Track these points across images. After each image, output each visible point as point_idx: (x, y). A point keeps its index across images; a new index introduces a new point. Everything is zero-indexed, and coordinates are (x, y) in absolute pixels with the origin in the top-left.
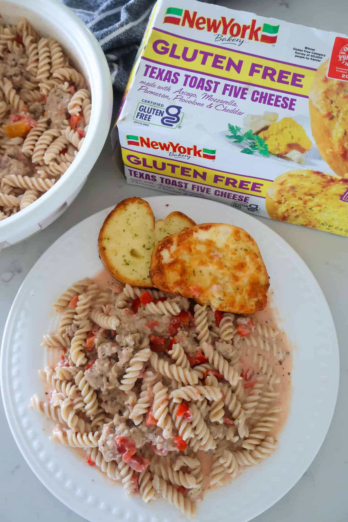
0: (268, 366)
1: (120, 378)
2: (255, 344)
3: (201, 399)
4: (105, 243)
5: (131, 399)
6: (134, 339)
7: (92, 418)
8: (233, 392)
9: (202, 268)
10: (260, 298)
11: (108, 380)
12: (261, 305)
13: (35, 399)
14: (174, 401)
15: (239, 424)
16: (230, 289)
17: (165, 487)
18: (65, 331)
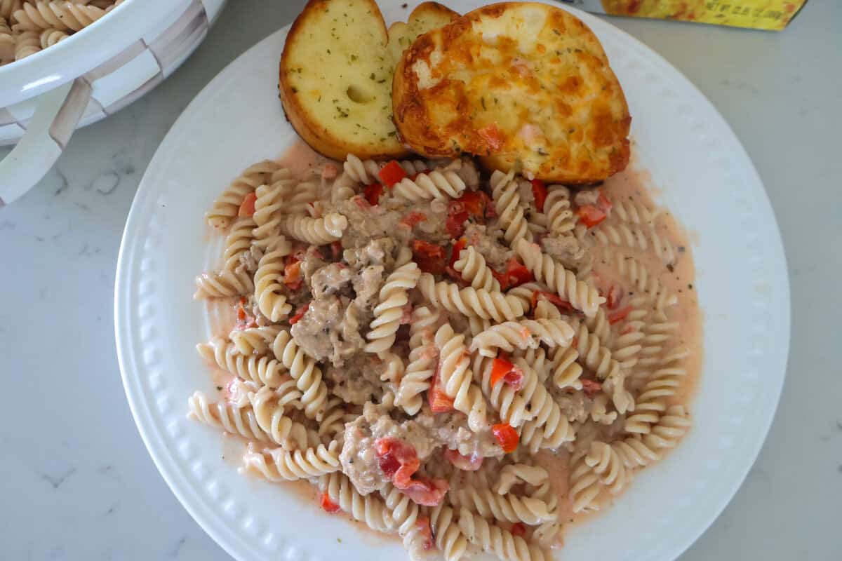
1: (364, 330)
2: (616, 238)
3: (534, 346)
4: (294, 79)
5: (393, 366)
6: (383, 247)
7: (319, 418)
8: (591, 331)
9: (499, 92)
10: (617, 145)
11: (340, 338)
12: (620, 159)
13: (197, 401)
14: (483, 352)
15: (613, 387)
16: (557, 132)
17: (485, 529)
18: (238, 262)
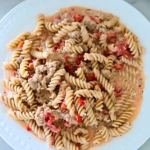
1: (48, 84)
3: (91, 97)
6: (57, 63)
7: (31, 105)
8: (109, 97)
11: (41, 84)
14: (77, 95)
18: (16, 60)
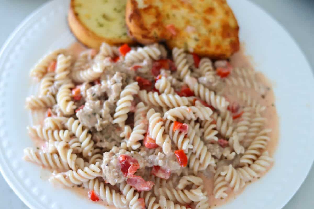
0: (252, 100)
1: (112, 114)
2: (236, 83)
3: (194, 118)
4: (78, 10)
5: (126, 129)
7: (90, 154)
8: (223, 120)
9: (175, 11)
10: (233, 39)
11: (101, 117)
12: (236, 46)
15: (233, 141)
16: (204, 31)
17: (172, 204)
18: (48, 91)
